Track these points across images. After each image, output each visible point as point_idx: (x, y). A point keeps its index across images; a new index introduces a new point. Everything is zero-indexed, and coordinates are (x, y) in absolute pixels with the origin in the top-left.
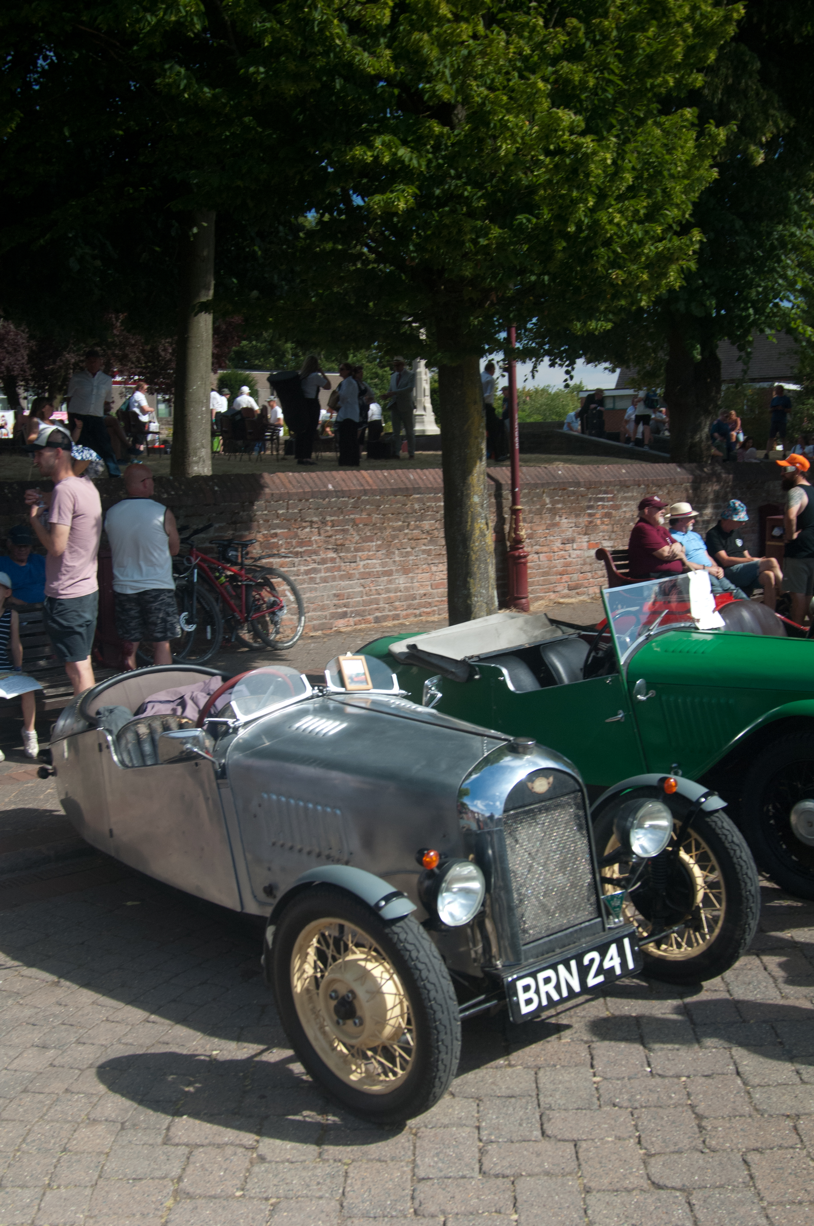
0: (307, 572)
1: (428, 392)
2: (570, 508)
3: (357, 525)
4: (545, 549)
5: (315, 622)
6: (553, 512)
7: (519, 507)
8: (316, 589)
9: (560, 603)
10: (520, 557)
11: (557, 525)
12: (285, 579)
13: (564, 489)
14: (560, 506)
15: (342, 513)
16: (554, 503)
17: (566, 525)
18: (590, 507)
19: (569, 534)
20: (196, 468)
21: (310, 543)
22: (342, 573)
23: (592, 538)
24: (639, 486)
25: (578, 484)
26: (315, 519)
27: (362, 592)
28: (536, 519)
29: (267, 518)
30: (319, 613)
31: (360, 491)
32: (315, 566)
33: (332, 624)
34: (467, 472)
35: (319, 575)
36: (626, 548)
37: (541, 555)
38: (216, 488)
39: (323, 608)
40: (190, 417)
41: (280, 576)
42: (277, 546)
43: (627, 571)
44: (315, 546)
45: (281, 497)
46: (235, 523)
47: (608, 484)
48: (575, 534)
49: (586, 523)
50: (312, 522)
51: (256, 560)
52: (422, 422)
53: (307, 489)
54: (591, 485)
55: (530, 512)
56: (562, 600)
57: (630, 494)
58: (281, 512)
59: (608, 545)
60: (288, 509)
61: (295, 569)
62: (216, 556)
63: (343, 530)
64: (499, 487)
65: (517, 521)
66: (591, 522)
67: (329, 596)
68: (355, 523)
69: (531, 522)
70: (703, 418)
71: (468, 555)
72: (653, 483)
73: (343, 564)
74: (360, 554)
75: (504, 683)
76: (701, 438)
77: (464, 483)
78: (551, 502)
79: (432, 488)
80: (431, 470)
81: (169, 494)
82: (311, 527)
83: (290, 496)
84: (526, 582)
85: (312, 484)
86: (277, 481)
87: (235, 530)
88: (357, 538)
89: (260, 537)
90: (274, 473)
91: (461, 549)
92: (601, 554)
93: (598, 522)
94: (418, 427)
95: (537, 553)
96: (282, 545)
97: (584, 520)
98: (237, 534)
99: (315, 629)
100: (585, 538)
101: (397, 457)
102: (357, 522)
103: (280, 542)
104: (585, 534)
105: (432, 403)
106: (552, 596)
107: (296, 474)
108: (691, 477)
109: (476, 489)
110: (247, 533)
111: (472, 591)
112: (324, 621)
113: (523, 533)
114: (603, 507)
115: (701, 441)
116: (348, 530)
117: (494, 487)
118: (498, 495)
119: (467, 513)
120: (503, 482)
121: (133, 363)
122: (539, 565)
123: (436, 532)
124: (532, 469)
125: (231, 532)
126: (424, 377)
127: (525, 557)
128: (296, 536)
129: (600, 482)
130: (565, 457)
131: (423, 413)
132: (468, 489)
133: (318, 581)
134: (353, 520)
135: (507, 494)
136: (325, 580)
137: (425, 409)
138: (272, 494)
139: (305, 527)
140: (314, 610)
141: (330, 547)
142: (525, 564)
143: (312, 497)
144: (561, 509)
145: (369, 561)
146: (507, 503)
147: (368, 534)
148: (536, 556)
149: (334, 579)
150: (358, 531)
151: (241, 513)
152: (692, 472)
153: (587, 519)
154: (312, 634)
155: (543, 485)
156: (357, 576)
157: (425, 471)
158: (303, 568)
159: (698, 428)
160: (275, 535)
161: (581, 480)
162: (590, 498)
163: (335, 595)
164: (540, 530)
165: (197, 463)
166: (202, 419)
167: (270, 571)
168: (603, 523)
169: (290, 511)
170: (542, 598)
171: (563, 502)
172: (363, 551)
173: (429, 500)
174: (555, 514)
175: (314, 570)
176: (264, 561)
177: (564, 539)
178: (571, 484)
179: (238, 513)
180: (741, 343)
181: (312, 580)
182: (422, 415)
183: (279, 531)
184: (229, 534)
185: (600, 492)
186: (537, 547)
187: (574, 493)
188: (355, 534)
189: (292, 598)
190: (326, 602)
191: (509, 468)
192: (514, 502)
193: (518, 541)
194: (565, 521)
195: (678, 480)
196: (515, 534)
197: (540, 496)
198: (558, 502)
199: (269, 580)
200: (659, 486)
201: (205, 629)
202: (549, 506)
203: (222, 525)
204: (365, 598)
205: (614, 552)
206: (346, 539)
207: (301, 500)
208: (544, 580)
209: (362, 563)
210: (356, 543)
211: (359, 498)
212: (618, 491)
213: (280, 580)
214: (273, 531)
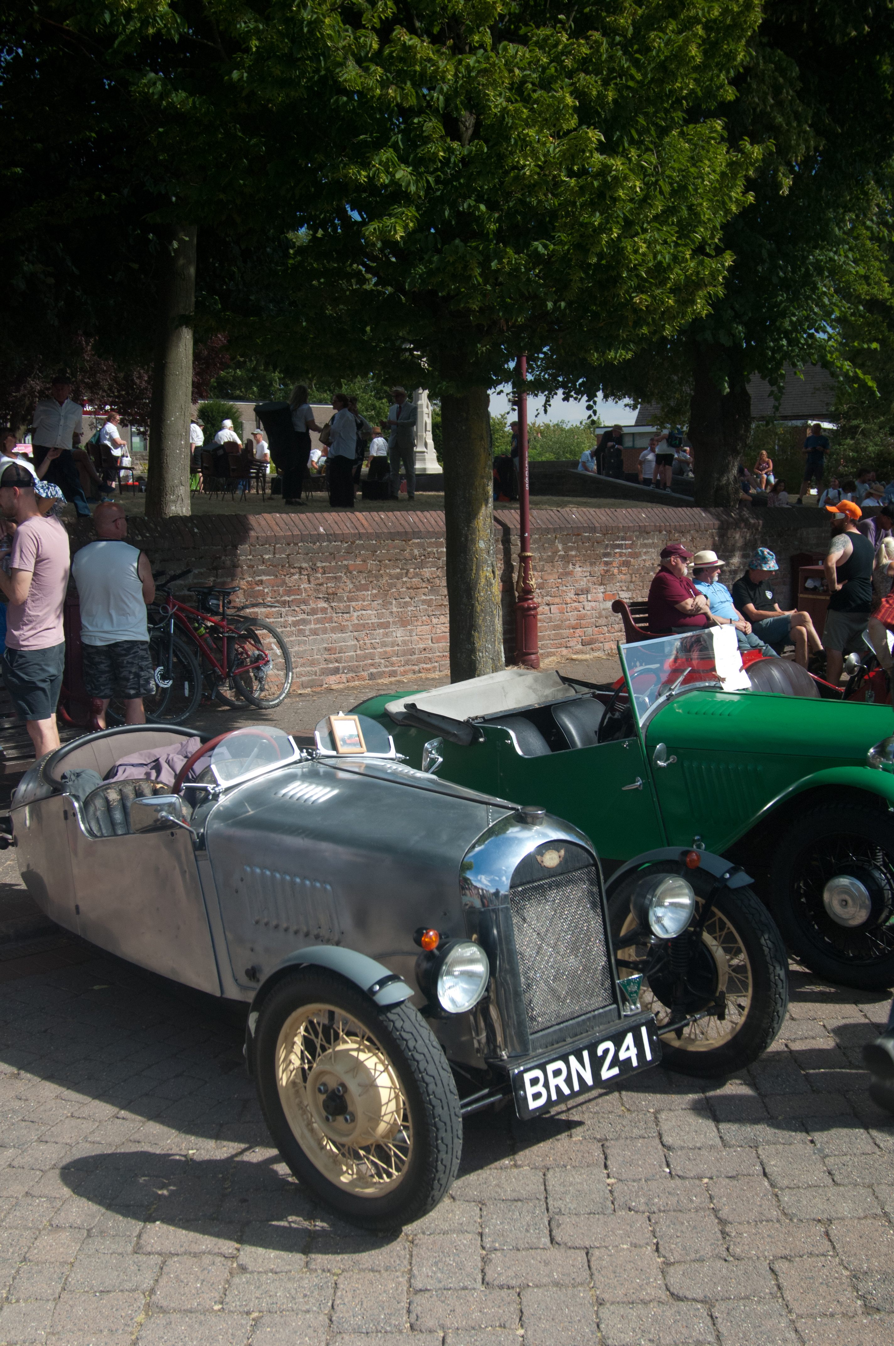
0: (295, 624)
1: (429, 427)
2: (584, 555)
3: (351, 573)
4: (557, 600)
5: (304, 679)
6: (566, 559)
7: (529, 554)
8: (305, 643)
9: (572, 659)
10: (530, 609)
11: (570, 574)
12: (271, 631)
13: (578, 535)
14: (573, 553)
15: (334, 558)
16: (567, 549)
17: (580, 574)
18: (607, 555)
19: (583, 584)
20: (173, 508)
21: (298, 591)
22: (334, 624)
23: (608, 589)
24: (660, 532)
25: (593, 529)
26: (304, 565)
27: (356, 645)
28: (548, 567)
29: (252, 563)
30: (308, 669)
31: (355, 535)
32: (305, 616)
33: (322, 680)
34: (472, 515)
35: (308, 627)
36: (646, 599)
37: (552, 607)
38: (196, 530)
39: (312, 663)
40: (168, 452)
41: (265, 627)
42: (263, 595)
43: (647, 624)
44: (304, 595)
45: (267, 541)
46: (216, 568)
47: (626, 529)
48: (590, 585)
49: (602, 572)
50: (301, 568)
51: (240, 609)
52: (424, 460)
53: (296, 532)
54: (607, 531)
55: (541, 559)
56: (574, 657)
57: (650, 541)
58: (267, 557)
59: (625, 597)
60: (274, 554)
61: (282, 620)
62: (194, 604)
63: (335, 578)
64: (507, 531)
65: (526, 570)
66: (607, 571)
67: (319, 650)
68: (348, 570)
69: (542, 571)
70: (730, 458)
71: (473, 606)
72: (675, 529)
73: (334, 615)
74: (353, 604)
75: (512, 746)
76: (728, 479)
77: (468, 527)
78: (563, 548)
79: (434, 532)
80: (433, 513)
81: (143, 535)
82: (300, 573)
83: (277, 539)
84: (536, 635)
85: (301, 526)
86: (263, 523)
87: (217, 576)
88: (351, 586)
89: (243, 584)
90: (259, 514)
91: (465, 600)
92: (618, 606)
93: (616, 571)
94: (418, 465)
95: (548, 605)
96: (267, 593)
97: (599, 569)
98: (219, 580)
99: (303, 686)
100: (601, 589)
101: (396, 498)
102: (351, 568)
103: (266, 590)
104: (601, 584)
105: (434, 440)
106: (564, 651)
107: (284, 516)
108: (717, 523)
109: (482, 533)
110: (229, 580)
111: (477, 645)
112: (314, 677)
113: (533, 582)
114: (621, 555)
115: (728, 484)
116: (341, 577)
117: (502, 531)
118: (506, 541)
119: (472, 560)
120: (511, 526)
121: (104, 391)
122: (551, 618)
123: (437, 581)
124: (544, 512)
125: (212, 579)
126: (425, 410)
127: (535, 608)
128: (284, 583)
129: (618, 527)
130: (579, 499)
131: (425, 450)
132: (475, 534)
133: (307, 633)
134: (347, 567)
135: (515, 539)
136: (315, 632)
137: (426, 445)
138: (258, 538)
139: (293, 574)
140: (303, 665)
141: (321, 596)
142: (535, 616)
143: (302, 541)
144: (575, 556)
145: (364, 612)
146: (515, 550)
147: (363, 582)
148: (547, 608)
149: (325, 631)
150: (352, 578)
151: (223, 558)
152: (718, 517)
153: (603, 567)
154: (299, 692)
155: (555, 530)
156: (351, 628)
157: (426, 513)
158: (291, 619)
159: (725, 469)
160: (261, 582)
161: (597, 525)
162: (607, 545)
163: (325, 648)
164: (552, 580)
165: (175, 502)
166: (181, 454)
167: (253, 621)
168: (620, 572)
169: (277, 556)
170: (553, 654)
171: (577, 549)
172: (357, 601)
173: (430, 545)
174: (568, 562)
175: (304, 621)
176: (248, 610)
177: (578, 589)
178: (585, 529)
179: (220, 558)
180: (772, 377)
181: (301, 632)
182: (423, 452)
183: (264, 578)
184: (210, 581)
185: (618, 538)
186: (549, 598)
187: (589, 539)
188: (348, 582)
189: (279, 652)
190: (316, 657)
191: (518, 511)
192: (524, 548)
193: (527, 592)
194: (579, 569)
195: (703, 526)
196: (525, 583)
197: (552, 543)
198: (572, 549)
199: (253, 631)
200: (682, 533)
201: (183, 685)
202: (562, 553)
203: (202, 570)
204: (359, 652)
205: (633, 604)
206: (339, 587)
207: (289, 544)
208: (555, 635)
209: (355, 614)
210: (350, 592)
211: (353, 543)
212: (637, 538)
213: (265, 631)
214: (258, 578)
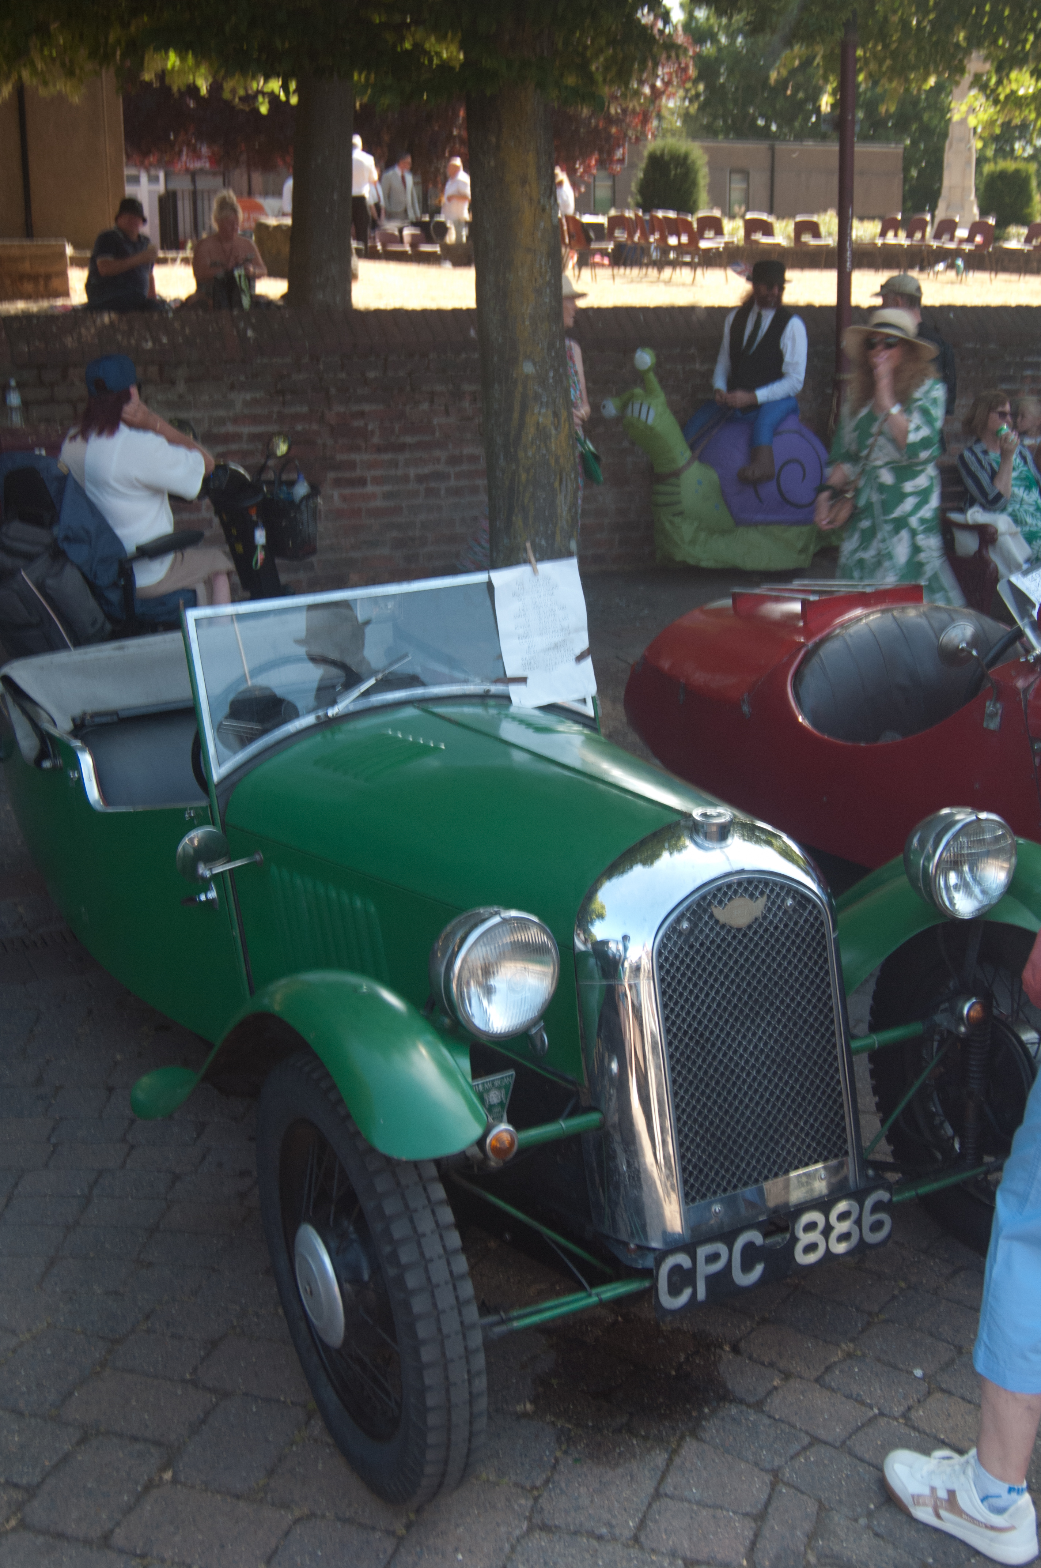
0: (420, 479)
8: (438, 508)
21: (428, 428)
26: (439, 388)
29: (344, 385)
30: (444, 548)
32: (438, 467)
35: (446, 484)
39: (452, 540)
42: (366, 433)
44: (437, 434)
45: (373, 350)
46: (279, 392)
50: (433, 393)
53: (428, 337)
58: (371, 375)
60: (385, 370)
67: (464, 520)
81: (156, 340)
82: (432, 401)
96: (373, 432)
128: (402, 416)
133: (443, 492)
136: (457, 492)
139: (419, 402)
158: (412, 472)
160: (362, 414)
169: (391, 374)
181: (430, 492)
183: (367, 408)
203: (259, 395)
214: (355, 408)
